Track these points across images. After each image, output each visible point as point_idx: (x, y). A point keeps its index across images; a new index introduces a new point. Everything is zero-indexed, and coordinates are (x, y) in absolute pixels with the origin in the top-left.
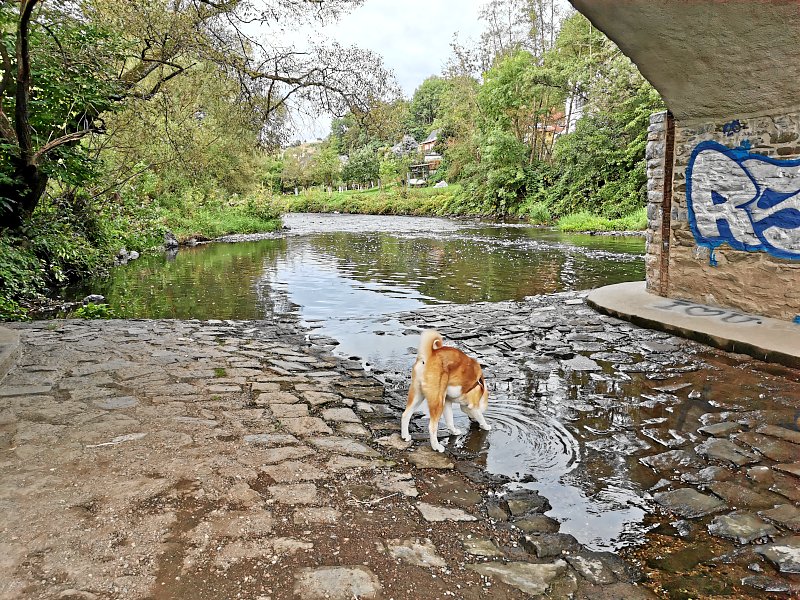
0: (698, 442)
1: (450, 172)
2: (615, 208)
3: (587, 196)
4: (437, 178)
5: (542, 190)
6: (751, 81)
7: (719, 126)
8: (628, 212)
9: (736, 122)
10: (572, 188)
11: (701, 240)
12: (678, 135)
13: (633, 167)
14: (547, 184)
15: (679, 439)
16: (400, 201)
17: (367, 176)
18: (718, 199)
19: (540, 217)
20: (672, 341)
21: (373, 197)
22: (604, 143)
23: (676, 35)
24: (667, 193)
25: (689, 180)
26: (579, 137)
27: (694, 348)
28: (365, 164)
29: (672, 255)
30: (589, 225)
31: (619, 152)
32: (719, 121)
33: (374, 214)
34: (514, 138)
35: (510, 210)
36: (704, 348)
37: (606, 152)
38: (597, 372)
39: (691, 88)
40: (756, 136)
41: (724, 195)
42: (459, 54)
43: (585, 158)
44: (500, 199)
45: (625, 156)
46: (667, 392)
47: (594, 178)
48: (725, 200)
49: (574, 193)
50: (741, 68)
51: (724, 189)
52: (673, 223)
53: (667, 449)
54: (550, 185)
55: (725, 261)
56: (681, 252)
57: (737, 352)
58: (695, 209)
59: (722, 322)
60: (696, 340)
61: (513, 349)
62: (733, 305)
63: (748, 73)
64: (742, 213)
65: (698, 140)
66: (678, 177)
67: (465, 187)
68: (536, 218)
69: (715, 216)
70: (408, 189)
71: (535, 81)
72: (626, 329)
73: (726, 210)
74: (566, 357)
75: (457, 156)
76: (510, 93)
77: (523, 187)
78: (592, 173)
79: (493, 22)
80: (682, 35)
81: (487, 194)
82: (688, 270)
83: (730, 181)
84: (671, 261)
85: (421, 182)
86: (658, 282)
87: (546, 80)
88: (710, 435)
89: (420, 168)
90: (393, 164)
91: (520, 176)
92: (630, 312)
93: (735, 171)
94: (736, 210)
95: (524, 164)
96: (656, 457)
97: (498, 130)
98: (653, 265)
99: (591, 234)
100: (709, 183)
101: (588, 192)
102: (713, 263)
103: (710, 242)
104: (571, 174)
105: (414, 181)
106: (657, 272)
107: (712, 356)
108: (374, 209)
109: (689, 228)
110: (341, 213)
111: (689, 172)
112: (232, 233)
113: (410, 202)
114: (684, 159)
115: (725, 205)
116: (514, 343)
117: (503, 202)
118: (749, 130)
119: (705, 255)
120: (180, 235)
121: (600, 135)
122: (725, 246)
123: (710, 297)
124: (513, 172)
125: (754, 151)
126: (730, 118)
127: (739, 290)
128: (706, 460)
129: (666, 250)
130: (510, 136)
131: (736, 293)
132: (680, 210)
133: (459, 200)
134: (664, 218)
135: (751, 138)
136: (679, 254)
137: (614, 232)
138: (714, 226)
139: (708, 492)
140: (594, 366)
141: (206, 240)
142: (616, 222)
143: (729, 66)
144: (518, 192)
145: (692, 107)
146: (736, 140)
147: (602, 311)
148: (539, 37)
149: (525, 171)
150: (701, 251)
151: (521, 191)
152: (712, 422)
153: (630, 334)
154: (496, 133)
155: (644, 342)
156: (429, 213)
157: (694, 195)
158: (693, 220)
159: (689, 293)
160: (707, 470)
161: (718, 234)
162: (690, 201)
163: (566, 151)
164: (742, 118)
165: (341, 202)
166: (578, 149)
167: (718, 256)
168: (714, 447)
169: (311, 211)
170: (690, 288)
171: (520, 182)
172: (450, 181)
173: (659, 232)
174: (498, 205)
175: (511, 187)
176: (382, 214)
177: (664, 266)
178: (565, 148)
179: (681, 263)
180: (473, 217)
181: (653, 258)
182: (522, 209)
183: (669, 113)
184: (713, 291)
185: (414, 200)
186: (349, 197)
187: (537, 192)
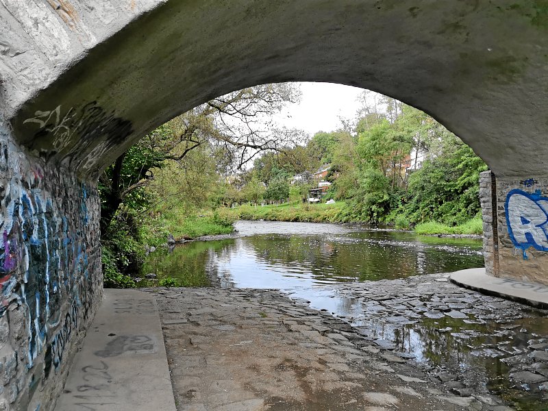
0: (528, 353)
1: (337, 194)
2: (453, 219)
3: (432, 211)
4: (328, 197)
5: (401, 206)
6: (538, 160)
7: (522, 181)
8: (461, 222)
9: (531, 180)
10: (421, 205)
11: (517, 245)
12: (498, 185)
13: (462, 193)
14: (404, 203)
15: (518, 351)
16: (305, 213)
17: (281, 196)
18: (525, 221)
19: (402, 224)
20: (506, 302)
21: (285, 209)
22: (442, 178)
23: (494, 136)
24: (495, 217)
25: (507, 210)
26: (425, 173)
27: (519, 307)
28: (279, 189)
29: (500, 252)
30: (436, 231)
31: (452, 183)
32: (521, 179)
33: (287, 221)
34: (382, 173)
35: (380, 219)
36: (525, 307)
37: (444, 183)
38: (467, 319)
39: (504, 162)
40: (544, 188)
41: (528, 219)
42: (343, 122)
43: (430, 187)
44: (373, 212)
45: (456, 185)
46: (508, 329)
47: (436, 199)
48: (529, 222)
49: (422, 209)
50: (532, 153)
51: (528, 216)
52: (499, 234)
53: (513, 355)
54: (406, 203)
55: (532, 257)
56: (506, 251)
57: (544, 309)
58: (512, 227)
59: (534, 292)
60: (520, 302)
61: (414, 306)
62: (540, 282)
63: (536, 155)
64: (540, 229)
65: (510, 188)
66: (500, 208)
67: (349, 204)
68: (400, 225)
69: (524, 231)
70: (310, 205)
71: (394, 139)
72: (478, 296)
73: (530, 228)
74: (446, 311)
75: (342, 185)
76: (377, 146)
77: (388, 205)
78: (435, 196)
79: (364, 103)
80: (498, 136)
81: (364, 208)
82: (510, 262)
83: (530, 211)
84: (500, 256)
85: (317, 200)
86: (493, 268)
87: (401, 139)
88: (534, 349)
89: (316, 191)
90: (298, 188)
91: (386, 197)
92: (479, 286)
93: (533, 206)
94: (535, 228)
95: (388, 189)
96: (508, 359)
97: (371, 169)
98: (489, 259)
99: (439, 236)
100: (518, 212)
101: (432, 208)
102: (525, 257)
103: (522, 246)
104: (420, 196)
105: (312, 200)
106: (492, 263)
107: (530, 311)
108: (287, 218)
109: (509, 237)
110: (265, 220)
111: (507, 206)
112: (205, 235)
113: (312, 214)
114: (503, 198)
115: (529, 225)
116: (413, 303)
117: (375, 214)
118: (540, 184)
119: (520, 253)
120: (176, 236)
121: (438, 173)
122: (531, 248)
123: (525, 278)
124: (381, 195)
125: (543, 196)
126: (526, 178)
127: (542, 273)
128: (534, 360)
129: (496, 250)
130: (378, 172)
131: (540, 275)
132: (503, 227)
133: (345, 212)
134: (494, 231)
135: (541, 189)
136: (504, 253)
137: (454, 235)
138: (524, 236)
139: (537, 373)
140: (464, 316)
141: (190, 239)
142: (455, 228)
143: (525, 152)
144: (385, 208)
145: (506, 171)
146: (532, 189)
147: (461, 285)
148: (393, 112)
149: (389, 195)
150: (518, 250)
151: (387, 207)
152: (535, 343)
153: (481, 299)
154: (369, 171)
155: (490, 304)
156: (325, 220)
157: (510, 219)
158: (511, 232)
159: (513, 274)
160: (536, 364)
161: (526, 241)
162: (508, 222)
163: (417, 183)
164: (535, 178)
165: (264, 213)
166: (425, 181)
167: (527, 253)
168: (537, 354)
169: (244, 219)
170: (513, 272)
171: (386, 201)
172: (337, 200)
173: (491, 239)
174: (371, 215)
175: (380, 205)
176: (293, 221)
177: (496, 259)
178: (416, 180)
179: (505, 257)
180: (355, 224)
181: (488, 255)
182: (388, 219)
183: (492, 173)
184: (527, 274)
185: (314, 212)
186: (270, 210)
187: (398, 207)
